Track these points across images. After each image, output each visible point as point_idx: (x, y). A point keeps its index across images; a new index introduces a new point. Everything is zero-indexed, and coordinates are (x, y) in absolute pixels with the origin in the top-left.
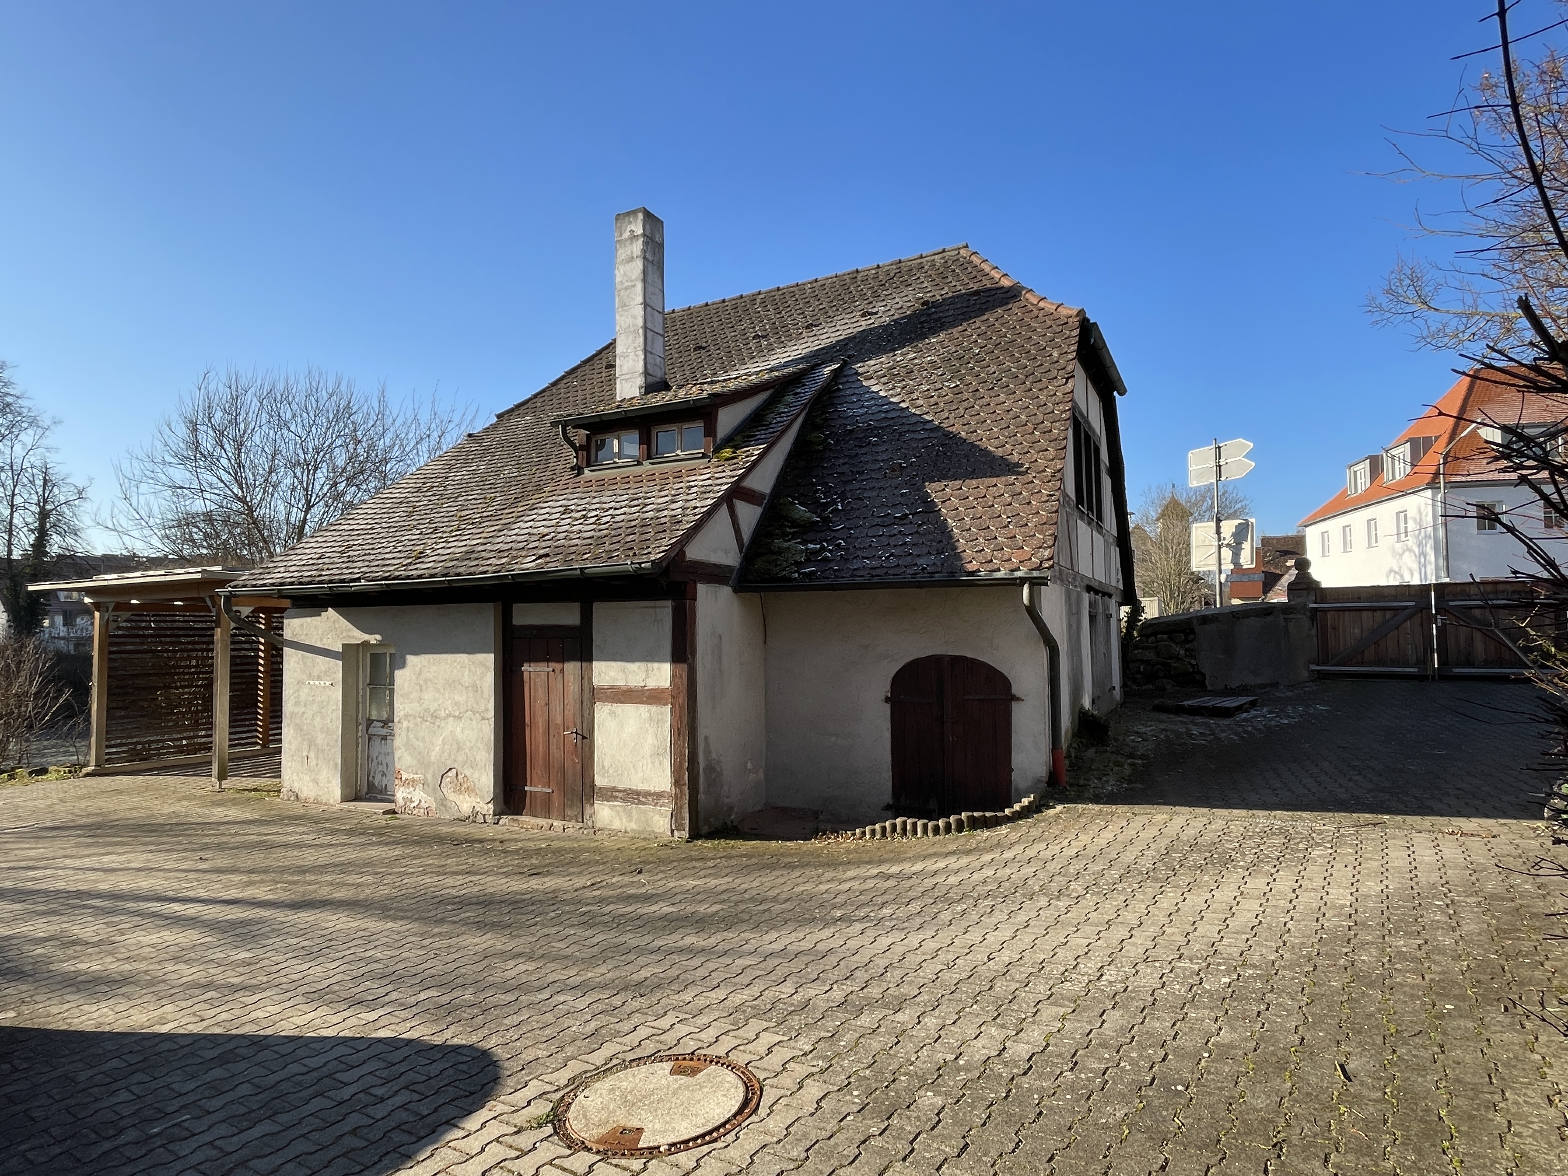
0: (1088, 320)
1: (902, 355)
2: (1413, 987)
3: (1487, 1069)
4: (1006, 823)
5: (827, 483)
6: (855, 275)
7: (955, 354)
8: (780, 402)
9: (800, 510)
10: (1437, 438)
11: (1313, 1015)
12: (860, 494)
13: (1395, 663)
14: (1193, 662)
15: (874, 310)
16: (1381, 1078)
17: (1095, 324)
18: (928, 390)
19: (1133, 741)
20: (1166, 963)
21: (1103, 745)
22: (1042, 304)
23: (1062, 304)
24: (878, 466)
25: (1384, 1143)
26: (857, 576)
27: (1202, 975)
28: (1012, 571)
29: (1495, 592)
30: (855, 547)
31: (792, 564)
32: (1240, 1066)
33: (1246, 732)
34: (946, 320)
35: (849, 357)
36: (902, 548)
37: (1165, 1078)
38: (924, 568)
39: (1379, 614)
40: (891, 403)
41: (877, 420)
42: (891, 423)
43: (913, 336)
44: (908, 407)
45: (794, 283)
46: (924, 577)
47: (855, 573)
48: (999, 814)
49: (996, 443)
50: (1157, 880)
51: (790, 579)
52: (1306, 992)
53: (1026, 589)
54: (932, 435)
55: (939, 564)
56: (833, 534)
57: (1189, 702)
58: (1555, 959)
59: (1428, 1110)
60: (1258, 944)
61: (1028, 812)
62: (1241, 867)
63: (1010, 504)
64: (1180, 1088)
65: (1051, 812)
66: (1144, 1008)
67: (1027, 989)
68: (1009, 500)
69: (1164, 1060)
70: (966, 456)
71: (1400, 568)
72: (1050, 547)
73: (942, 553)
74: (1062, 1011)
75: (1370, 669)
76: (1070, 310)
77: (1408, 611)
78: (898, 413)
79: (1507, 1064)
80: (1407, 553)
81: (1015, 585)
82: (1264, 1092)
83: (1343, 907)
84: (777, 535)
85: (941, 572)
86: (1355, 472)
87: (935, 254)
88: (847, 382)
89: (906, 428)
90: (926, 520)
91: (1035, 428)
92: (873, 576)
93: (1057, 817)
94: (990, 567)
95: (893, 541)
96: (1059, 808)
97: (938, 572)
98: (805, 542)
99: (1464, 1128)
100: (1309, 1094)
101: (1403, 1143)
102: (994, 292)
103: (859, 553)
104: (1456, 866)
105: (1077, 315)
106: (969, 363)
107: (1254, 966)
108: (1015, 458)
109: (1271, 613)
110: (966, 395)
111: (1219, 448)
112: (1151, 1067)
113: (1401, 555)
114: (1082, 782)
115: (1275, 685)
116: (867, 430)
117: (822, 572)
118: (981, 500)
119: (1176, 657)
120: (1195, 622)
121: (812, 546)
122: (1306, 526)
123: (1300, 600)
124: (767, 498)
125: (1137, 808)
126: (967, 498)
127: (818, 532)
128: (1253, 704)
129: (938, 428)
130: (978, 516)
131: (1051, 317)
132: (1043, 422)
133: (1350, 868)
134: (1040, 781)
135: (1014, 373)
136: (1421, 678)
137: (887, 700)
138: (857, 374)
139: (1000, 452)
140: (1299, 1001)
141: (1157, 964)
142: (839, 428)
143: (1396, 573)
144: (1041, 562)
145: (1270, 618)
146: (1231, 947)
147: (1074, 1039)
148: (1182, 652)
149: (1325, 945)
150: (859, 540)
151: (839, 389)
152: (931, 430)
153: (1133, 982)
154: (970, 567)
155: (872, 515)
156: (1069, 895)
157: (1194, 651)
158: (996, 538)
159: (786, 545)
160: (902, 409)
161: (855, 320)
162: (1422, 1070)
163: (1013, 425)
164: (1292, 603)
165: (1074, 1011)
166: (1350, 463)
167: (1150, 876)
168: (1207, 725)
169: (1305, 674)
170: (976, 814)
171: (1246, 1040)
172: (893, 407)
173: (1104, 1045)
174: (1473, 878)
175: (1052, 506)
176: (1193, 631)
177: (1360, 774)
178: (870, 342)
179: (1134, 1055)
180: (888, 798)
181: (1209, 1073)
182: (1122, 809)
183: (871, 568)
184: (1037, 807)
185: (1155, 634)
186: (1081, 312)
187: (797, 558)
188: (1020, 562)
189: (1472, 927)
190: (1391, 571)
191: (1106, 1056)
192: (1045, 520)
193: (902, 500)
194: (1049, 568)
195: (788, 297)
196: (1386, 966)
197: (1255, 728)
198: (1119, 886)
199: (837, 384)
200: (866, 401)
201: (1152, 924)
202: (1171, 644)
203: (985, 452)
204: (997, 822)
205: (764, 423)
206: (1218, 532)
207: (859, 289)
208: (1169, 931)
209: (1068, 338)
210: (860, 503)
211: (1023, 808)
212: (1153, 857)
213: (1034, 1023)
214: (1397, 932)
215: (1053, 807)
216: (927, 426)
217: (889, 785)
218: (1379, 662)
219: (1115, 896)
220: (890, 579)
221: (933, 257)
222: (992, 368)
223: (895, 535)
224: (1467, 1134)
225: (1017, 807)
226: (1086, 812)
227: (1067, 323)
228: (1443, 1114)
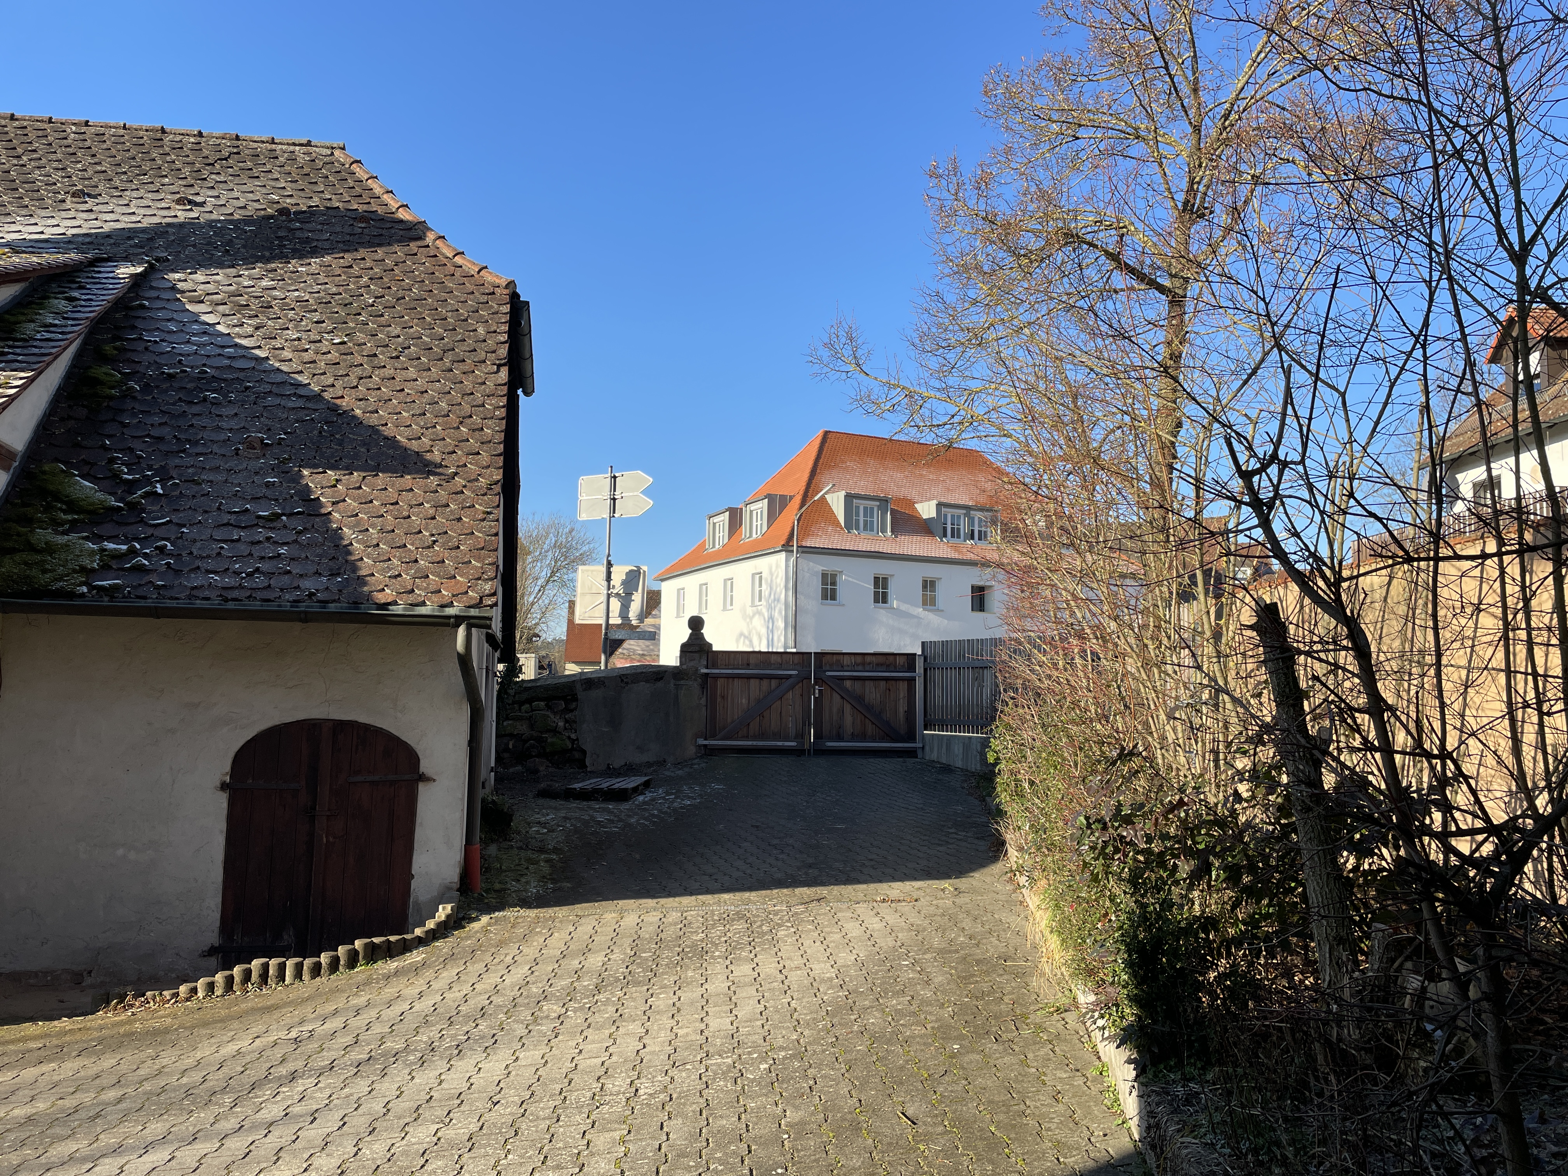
0: (518, 296)
1: (251, 278)
2: (921, 1036)
3: (1006, 1088)
4: (416, 948)
5: (131, 450)
6: (159, 135)
7: (337, 297)
8: (41, 306)
9: (82, 487)
10: (791, 498)
11: (857, 1078)
12: (194, 474)
13: (777, 736)
14: (573, 736)
15: (199, 199)
16: (936, 1116)
17: (527, 303)
18: (299, 339)
19: (538, 832)
20: (697, 1064)
21: (505, 840)
22: (458, 260)
23: (486, 267)
24: (222, 437)
25: (966, 1164)
26: (197, 598)
27: (739, 1067)
28: (443, 606)
29: (863, 664)
30: (191, 553)
31: (75, 571)
32: (821, 1136)
33: (653, 815)
34: (320, 244)
35: (158, 260)
36: (275, 562)
37: (761, 1167)
38: (311, 595)
39: (765, 682)
40: (236, 345)
41: (217, 368)
42: (241, 375)
43: (267, 254)
44: (267, 358)
45: (46, 116)
46: (312, 607)
47: (194, 592)
48: (408, 936)
49: (407, 432)
50: (638, 983)
51: (72, 595)
52: (840, 1060)
53: (461, 632)
54: (310, 405)
55: (335, 590)
56: (150, 531)
57: (580, 785)
58: (1009, 994)
59: (981, 1130)
60: (776, 1027)
61: (446, 929)
62: (719, 957)
63: (434, 518)
64: (780, 1171)
65: (476, 926)
66: (701, 1111)
67: (561, 1123)
68: (432, 512)
69: (750, 1152)
70: (364, 444)
71: (750, 633)
72: (491, 579)
73: (338, 574)
74: (617, 1135)
75: (755, 743)
76: (497, 277)
77: (791, 680)
78: (252, 364)
79: (1016, 1081)
80: (757, 616)
81: (448, 625)
82: (854, 1153)
83: (830, 979)
84: (40, 521)
85: (338, 601)
86: (714, 524)
87: (294, 144)
88: (158, 298)
89: (268, 388)
90: (309, 526)
91: (461, 423)
92: (226, 600)
93: (485, 930)
94: (411, 599)
95: (257, 551)
96: (485, 919)
97: (334, 601)
98: (98, 538)
99: (1013, 1136)
100: (890, 1144)
101: (978, 1160)
102: (388, 225)
103: (199, 563)
104: (902, 930)
105: (507, 287)
106: (360, 314)
107: (782, 1048)
108: (436, 456)
109: (661, 678)
110: (359, 359)
111: (615, 477)
112: (743, 1162)
113: (751, 618)
114: (497, 886)
115: (662, 763)
116: (200, 379)
117: (133, 587)
118: (391, 507)
119: (555, 731)
120: (578, 686)
121: (112, 546)
122: (662, 580)
123: (692, 664)
124: (18, 459)
125: (579, 908)
126: (371, 502)
127: (119, 524)
128: (647, 785)
129: (318, 397)
130: (390, 528)
131: (472, 280)
132: (471, 416)
133: (818, 943)
134: (449, 889)
135: (424, 343)
136: (798, 752)
137: (224, 786)
138: (174, 288)
139: (414, 445)
140: (839, 1069)
141: (688, 1066)
142: (148, 367)
143: (746, 637)
144: (481, 598)
145: (660, 684)
146: (752, 1034)
147: (648, 1158)
148: (561, 724)
149: (834, 1016)
150: (198, 544)
151: (143, 307)
152: (308, 398)
153: (675, 1089)
154: (381, 598)
155: (219, 509)
156: (547, 1017)
157: (575, 722)
158: (416, 561)
159: (61, 539)
160: (257, 359)
161: (164, 205)
162: (962, 1101)
163: (431, 413)
164: (684, 667)
165: (629, 1132)
166: (711, 513)
167: (628, 981)
168: (610, 812)
169: (691, 750)
170: (376, 940)
171: (812, 1114)
172: (241, 352)
173: (682, 1155)
174: (920, 938)
175: (490, 527)
176: (575, 699)
177: (782, 852)
178: (194, 246)
179: (718, 1155)
180: (212, 937)
181: (798, 1151)
182: (561, 912)
183: (224, 588)
184: (455, 922)
185: (530, 701)
186: (511, 284)
187: (86, 562)
188: (453, 596)
189: (940, 978)
190: (742, 634)
191: (691, 1164)
192: (482, 545)
193: (269, 493)
194: (491, 606)
195: (32, 136)
196: (893, 1024)
197: (660, 811)
198: (601, 997)
199: (138, 297)
200: (194, 335)
201: (660, 1029)
202: (549, 713)
203: (392, 441)
204: (406, 947)
205: (18, 336)
206: (609, 578)
207: (168, 158)
208: (681, 1032)
209: (497, 313)
210: (196, 488)
211: (439, 925)
212: (623, 961)
213: (592, 1154)
214: (886, 993)
215: (476, 919)
216: (301, 391)
217: (217, 916)
218: (762, 736)
219: (602, 1008)
220: (256, 605)
221: (292, 148)
222: (395, 330)
223: (259, 542)
224: (1016, 1139)
225: (431, 924)
226: (520, 920)
227: (493, 293)
228: (993, 1129)
